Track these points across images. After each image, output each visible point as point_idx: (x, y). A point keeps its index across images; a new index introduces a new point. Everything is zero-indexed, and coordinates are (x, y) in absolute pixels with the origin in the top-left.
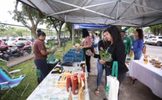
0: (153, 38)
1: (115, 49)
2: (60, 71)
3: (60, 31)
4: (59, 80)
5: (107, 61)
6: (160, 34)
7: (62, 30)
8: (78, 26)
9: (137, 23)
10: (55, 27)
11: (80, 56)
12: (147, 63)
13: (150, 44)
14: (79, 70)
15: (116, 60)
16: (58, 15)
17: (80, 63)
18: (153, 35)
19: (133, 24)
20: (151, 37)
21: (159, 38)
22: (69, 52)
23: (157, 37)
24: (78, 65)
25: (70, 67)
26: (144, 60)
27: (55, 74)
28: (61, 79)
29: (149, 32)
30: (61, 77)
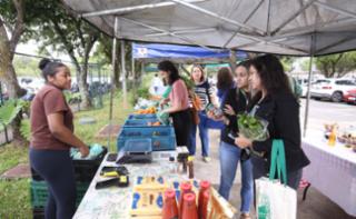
0: (324, 84)
1: (275, 109)
2: (123, 179)
3: (86, 63)
4: (134, 207)
5: (257, 138)
6: (336, 74)
7: (89, 61)
8: (146, 51)
9: (301, 47)
10: (71, 52)
11: (164, 134)
12: (334, 145)
13: (318, 99)
14: (173, 172)
15: (278, 138)
16: (101, 16)
17: (174, 154)
18: (322, 77)
19: (292, 48)
20: (319, 81)
21: (338, 83)
22: (128, 123)
23: (333, 80)
24: (172, 159)
25: (146, 166)
26: (327, 137)
27: (107, 190)
28: (140, 203)
29: (314, 68)
30: (137, 196)
